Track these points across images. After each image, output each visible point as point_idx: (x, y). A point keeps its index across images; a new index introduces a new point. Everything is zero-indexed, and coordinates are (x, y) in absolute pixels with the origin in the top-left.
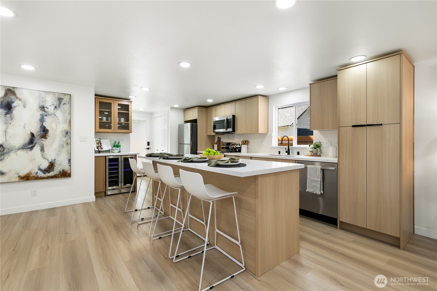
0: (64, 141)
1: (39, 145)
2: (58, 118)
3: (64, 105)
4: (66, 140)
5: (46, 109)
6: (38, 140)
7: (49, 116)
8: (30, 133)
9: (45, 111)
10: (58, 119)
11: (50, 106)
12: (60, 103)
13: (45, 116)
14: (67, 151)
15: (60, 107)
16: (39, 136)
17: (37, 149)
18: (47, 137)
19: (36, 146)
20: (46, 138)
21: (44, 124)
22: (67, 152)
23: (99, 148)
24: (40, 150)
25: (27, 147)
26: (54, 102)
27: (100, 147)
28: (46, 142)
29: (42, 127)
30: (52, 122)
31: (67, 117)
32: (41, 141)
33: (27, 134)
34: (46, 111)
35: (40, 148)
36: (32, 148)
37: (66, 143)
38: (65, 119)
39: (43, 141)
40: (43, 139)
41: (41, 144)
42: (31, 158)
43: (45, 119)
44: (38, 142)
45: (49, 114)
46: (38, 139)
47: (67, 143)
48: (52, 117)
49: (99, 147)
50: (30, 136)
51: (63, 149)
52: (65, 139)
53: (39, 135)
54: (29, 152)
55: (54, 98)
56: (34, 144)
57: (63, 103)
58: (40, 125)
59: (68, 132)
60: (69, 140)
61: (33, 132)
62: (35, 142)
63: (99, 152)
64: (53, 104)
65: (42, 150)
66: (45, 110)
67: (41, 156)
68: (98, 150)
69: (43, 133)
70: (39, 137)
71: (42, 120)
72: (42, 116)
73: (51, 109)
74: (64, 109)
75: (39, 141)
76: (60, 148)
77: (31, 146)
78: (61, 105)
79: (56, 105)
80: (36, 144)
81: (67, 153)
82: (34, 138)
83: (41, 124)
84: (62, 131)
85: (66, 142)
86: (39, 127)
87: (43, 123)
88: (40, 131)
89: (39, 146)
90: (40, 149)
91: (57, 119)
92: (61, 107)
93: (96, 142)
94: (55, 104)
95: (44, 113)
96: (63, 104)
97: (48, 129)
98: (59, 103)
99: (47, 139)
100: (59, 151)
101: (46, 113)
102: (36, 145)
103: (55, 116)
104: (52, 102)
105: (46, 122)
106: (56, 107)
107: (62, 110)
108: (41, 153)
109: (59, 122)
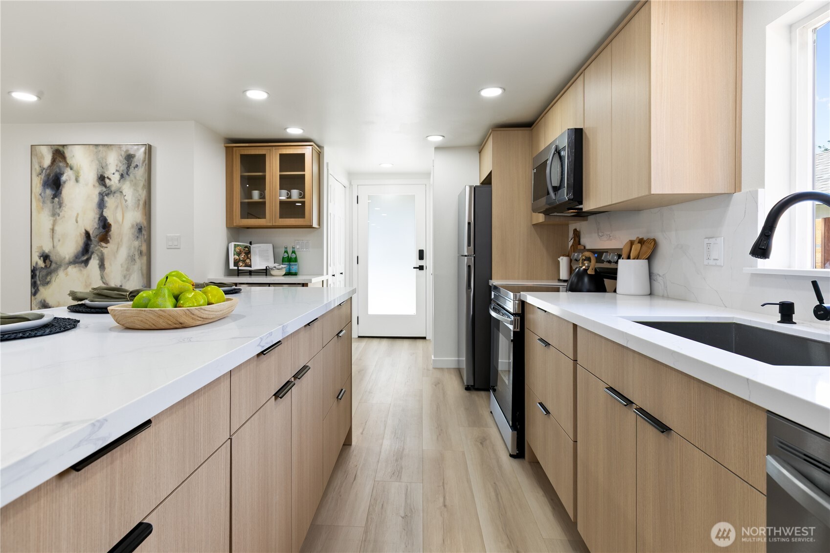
0: (135, 248)
1: (98, 255)
2: (125, 197)
3: (136, 169)
4: (139, 246)
5: (107, 181)
6: (96, 246)
7: (112, 196)
8: (84, 231)
9: (105, 185)
10: (126, 201)
11: (114, 174)
12: (129, 165)
13: (106, 197)
14: (140, 268)
15: (129, 175)
16: (97, 237)
17: (94, 263)
18: (109, 239)
19: (92, 258)
20: (107, 242)
21: (105, 214)
22: (140, 271)
23: (241, 264)
24: (98, 266)
25: (81, 260)
26: (120, 165)
27: (244, 261)
28: (107, 250)
29: (101, 218)
30: (117, 207)
31: (140, 196)
32: (99, 247)
33: (81, 234)
34: (108, 186)
35: (98, 262)
36: (86, 262)
37: (139, 252)
38: (137, 199)
39: (102, 247)
40: (103, 244)
41: (99, 254)
42: (86, 282)
43: (106, 201)
44: (96, 250)
45: (111, 191)
46: (95, 244)
47: (141, 253)
48: (117, 196)
49: (240, 260)
50: (85, 237)
51: (134, 265)
52: (136, 243)
53: (97, 235)
54: (82, 269)
55: (120, 157)
56: (90, 253)
57: (133, 165)
58: (98, 216)
59: (143, 226)
60: (143, 245)
61: (88, 229)
62: (91, 250)
63: (239, 273)
64: (118, 169)
65: (102, 267)
66: (105, 183)
67: (100, 277)
68: (236, 268)
69: (104, 230)
70: (97, 239)
71: (101, 205)
72: (101, 196)
73: (114, 181)
74: (135, 178)
75: (97, 248)
76: (128, 263)
77: (85, 258)
78: (132, 169)
79: (123, 170)
80: (92, 253)
81: (140, 274)
82: (89, 242)
83: (100, 212)
84: (133, 226)
85: (138, 250)
86: (97, 220)
87: (102, 211)
88: (99, 228)
89: (97, 258)
90: (99, 264)
91: (124, 201)
92: (131, 175)
93: (235, 250)
94: (122, 168)
95: (104, 189)
96: (134, 168)
97: (110, 223)
98: (127, 166)
99: (109, 244)
100: (128, 269)
101: (107, 189)
102: (93, 256)
103: (121, 195)
104: (117, 166)
105: (107, 208)
106: (122, 176)
107: (132, 181)
108: (99, 272)
109: (127, 207)
